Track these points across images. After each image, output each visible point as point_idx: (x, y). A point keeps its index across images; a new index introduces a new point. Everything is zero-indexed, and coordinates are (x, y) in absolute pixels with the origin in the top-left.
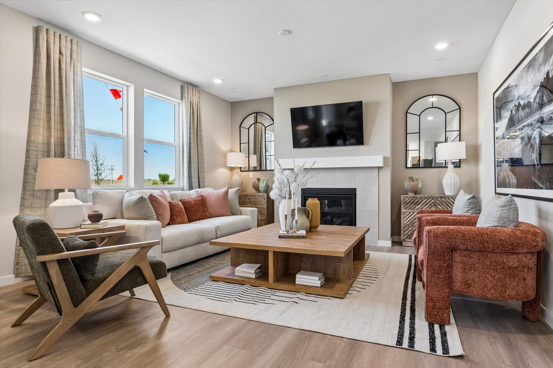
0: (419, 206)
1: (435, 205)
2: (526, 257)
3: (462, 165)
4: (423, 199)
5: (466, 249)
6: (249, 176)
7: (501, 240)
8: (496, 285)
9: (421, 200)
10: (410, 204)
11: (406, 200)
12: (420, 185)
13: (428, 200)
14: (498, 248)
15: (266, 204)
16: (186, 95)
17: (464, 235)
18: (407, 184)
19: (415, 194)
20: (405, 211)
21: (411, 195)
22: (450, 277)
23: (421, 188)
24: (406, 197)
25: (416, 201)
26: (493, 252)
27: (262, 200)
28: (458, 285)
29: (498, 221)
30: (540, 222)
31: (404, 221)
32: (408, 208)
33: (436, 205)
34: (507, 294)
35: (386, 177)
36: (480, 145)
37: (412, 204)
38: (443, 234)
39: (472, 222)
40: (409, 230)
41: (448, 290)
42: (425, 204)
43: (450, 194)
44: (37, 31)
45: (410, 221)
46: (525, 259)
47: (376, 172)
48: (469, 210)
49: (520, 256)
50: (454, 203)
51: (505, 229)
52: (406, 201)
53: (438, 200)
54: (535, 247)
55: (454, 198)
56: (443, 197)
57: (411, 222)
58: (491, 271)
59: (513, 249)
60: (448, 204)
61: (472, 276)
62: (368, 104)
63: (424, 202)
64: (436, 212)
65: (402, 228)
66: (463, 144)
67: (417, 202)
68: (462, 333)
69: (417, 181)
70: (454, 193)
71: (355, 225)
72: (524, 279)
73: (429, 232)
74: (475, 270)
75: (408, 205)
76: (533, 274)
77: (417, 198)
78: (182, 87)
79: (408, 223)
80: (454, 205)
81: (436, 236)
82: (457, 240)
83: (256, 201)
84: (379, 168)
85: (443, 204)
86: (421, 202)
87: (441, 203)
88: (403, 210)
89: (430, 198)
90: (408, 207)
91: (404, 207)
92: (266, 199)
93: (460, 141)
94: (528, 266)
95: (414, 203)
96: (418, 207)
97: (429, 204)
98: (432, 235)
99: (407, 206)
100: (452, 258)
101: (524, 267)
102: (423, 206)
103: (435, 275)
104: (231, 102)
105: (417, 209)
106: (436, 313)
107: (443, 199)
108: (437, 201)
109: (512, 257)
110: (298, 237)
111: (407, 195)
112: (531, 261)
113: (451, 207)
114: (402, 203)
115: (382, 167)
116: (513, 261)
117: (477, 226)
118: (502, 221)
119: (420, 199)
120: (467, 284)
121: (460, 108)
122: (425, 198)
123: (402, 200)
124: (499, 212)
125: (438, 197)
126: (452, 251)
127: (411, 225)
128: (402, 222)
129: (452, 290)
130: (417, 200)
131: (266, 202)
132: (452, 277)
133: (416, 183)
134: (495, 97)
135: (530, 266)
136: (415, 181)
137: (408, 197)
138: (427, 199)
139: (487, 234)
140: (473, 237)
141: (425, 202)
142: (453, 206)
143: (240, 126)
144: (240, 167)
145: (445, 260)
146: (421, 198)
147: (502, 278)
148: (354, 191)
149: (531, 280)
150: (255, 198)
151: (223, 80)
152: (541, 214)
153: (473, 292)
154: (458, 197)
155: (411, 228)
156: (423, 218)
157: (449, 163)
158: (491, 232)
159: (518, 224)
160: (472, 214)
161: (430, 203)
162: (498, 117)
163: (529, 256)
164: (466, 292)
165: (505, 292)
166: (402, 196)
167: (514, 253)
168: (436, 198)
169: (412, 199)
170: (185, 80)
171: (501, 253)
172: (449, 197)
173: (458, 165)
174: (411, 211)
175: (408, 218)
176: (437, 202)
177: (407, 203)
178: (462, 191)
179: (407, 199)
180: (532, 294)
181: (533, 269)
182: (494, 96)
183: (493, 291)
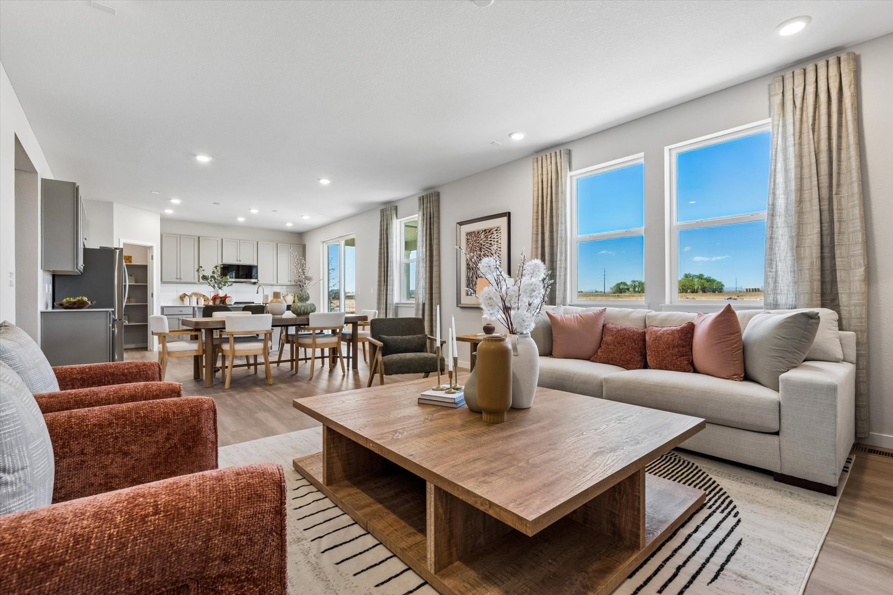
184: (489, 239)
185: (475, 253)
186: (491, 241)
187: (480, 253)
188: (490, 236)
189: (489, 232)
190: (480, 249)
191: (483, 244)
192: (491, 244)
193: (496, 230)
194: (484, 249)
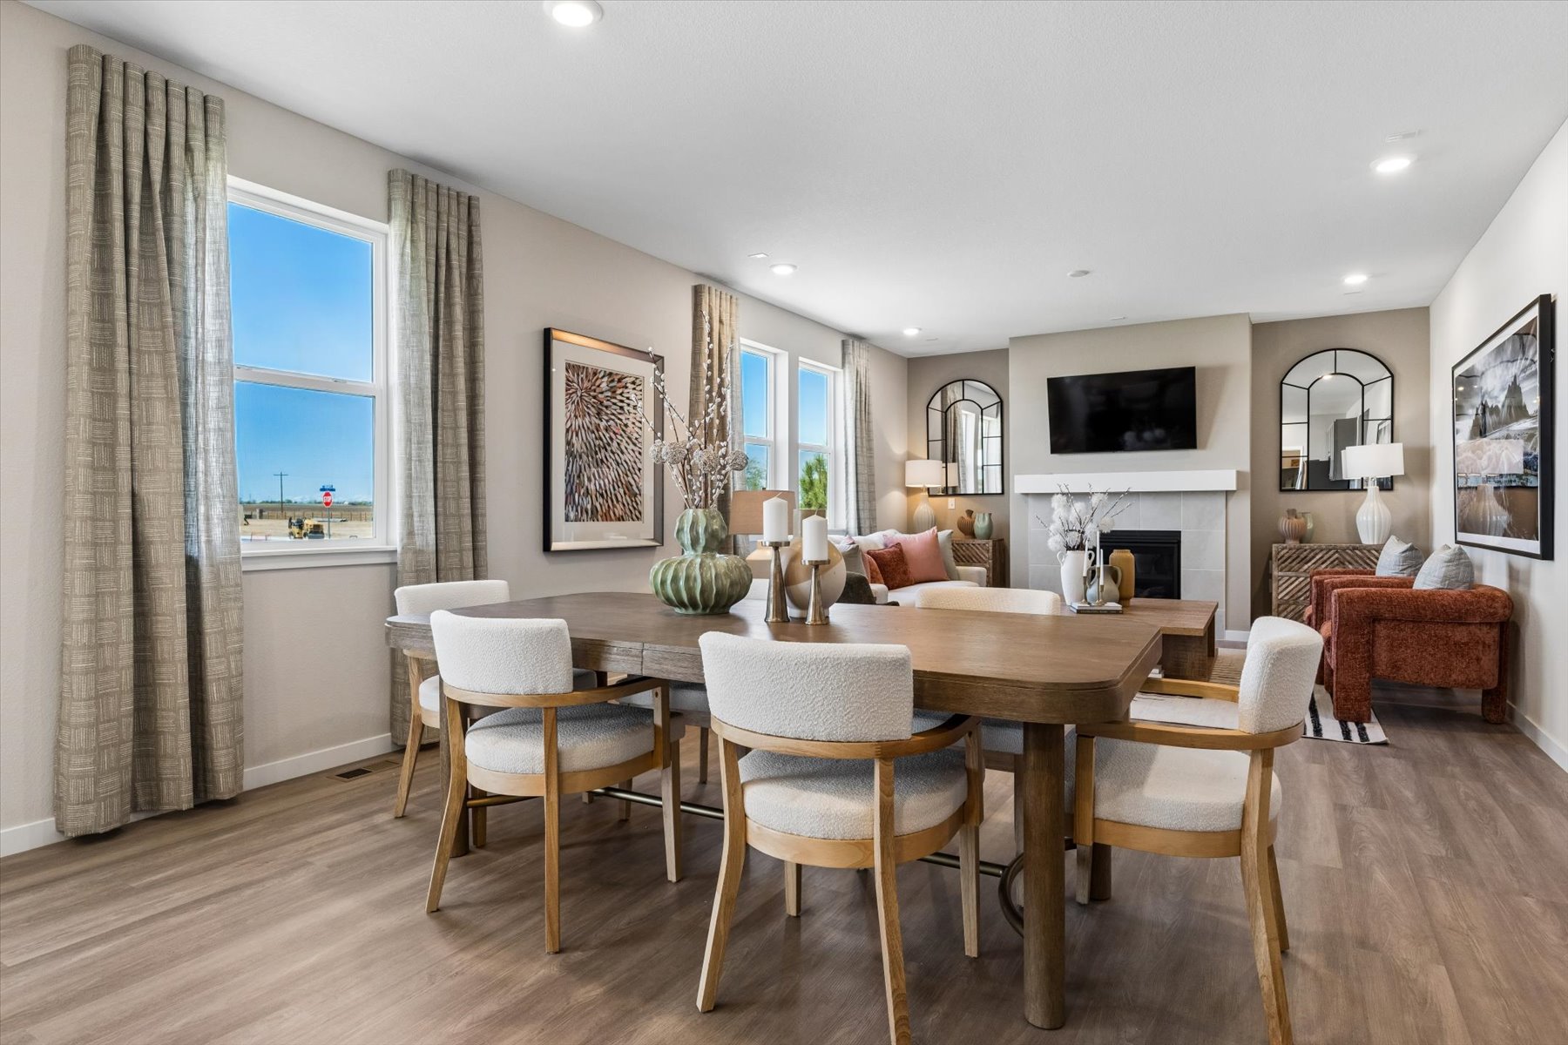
0: (1309, 564)
1: (1341, 563)
2: (1480, 629)
3: (1396, 486)
4: (1317, 551)
5: (1393, 620)
6: (947, 503)
7: (1443, 605)
8: (1436, 667)
9: (1312, 554)
10: (1289, 561)
11: (1282, 553)
12: (1310, 526)
13: (1327, 553)
14: (1439, 616)
15: (991, 561)
16: (850, 358)
17: (1390, 600)
18: (1284, 524)
19: (1301, 542)
20: (1281, 574)
21: (1291, 543)
22: (1371, 657)
23: (1312, 530)
24: (1283, 549)
25: (1302, 556)
26: (1432, 621)
27: (982, 554)
28: (1382, 668)
29: (1442, 582)
30: (1511, 585)
31: (1278, 594)
32: (1287, 569)
33: (1344, 564)
34: (1452, 679)
35: (1242, 509)
36: (1433, 448)
37: (1294, 560)
38: (1361, 598)
39: (1408, 584)
40: (1289, 610)
41: (1368, 675)
42: (1320, 562)
43: (1371, 543)
44: (697, 292)
45: (1291, 594)
46: (1479, 632)
47: (1222, 500)
48: (1404, 569)
49: (1472, 628)
50: (1378, 559)
51: (1450, 592)
52: (1283, 556)
53: (1347, 553)
54: (1493, 615)
55: (1379, 549)
56: (1357, 549)
57: (1293, 595)
58: (1430, 649)
59: (1460, 617)
60: (1368, 561)
61: (1403, 656)
62: (1205, 370)
63: (1318, 557)
64: (1345, 573)
65: (1273, 607)
66: (1398, 448)
67: (1306, 557)
68: (1387, 730)
69: (1303, 516)
70: (1379, 539)
71: (1179, 598)
72: (1478, 660)
73: (1340, 596)
74: (1407, 647)
75: (1286, 563)
76: (1491, 654)
77: (1306, 550)
78: (844, 344)
79: (1286, 598)
80: (1379, 563)
81: (1350, 601)
82: (1380, 607)
83: (970, 554)
84: (1228, 493)
85: (1357, 562)
86: (1314, 557)
87: (1352, 558)
88: (1276, 573)
89: (1330, 550)
90: (1286, 567)
91: (1278, 566)
92: (991, 551)
93: (1392, 442)
94: (1484, 643)
95: (1299, 559)
96: (1306, 567)
97: (1328, 562)
98: (1345, 600)
99: (1283, 565)
100: (1374, 631)
101: (1478, 642)
102: (1317, 564)
103: (1349, 655)
104: (909, 359)
105: (1305, 571)
106: (1350, 706)
107: (1357, 552)
108: (1343, 554)
109: (1460, 629)
110: (1109, 612)
111: (1284, 543)
112: (1491, 635)
113: (1373, 565)
114: (1274, 559)
115: (1234, 492)
116: (1460, 634)
117: (1414, 588)
118: (1447, 582)
119: (1310, 553)
120: (1395, 667)
121: (1392, 376)
122: (1322, 550)
123: (1274, 553)
124: (1444, 569)
125: (1348, 548)
126: (1374, 621)
127: (1291, 602)
128: (1274, 594)
129: (1373, 676)
130: (1305, 553)
131: (991, 558)
132: (1373, 658)
133: (1302, 520)
134: (1456, 376)
135: (1487, 642)
136: (1300, 518)
137: (1286, 548)
138: (1324, 552)
139: (1423, 597)
140: (1404, 602)
141: (1322, 557)
142: (1376, 564)
143: (928, 407)
144: (928, 489)
145: (1363, 634)
146: (1313, 550)
147: (1445, 658)
148: (1176, 536)
149: (1489, 661)
150: (968, 549)
151: (920, 329)
152: (1513, 574)
153: (1405, 677)
154: (1385, 548)
155: (1292, 607)
156: (1326, 581)
157: (1370, 482)
158: (1429, 595)
159: (1472, 585)
160: (1410, 575)
161: (1332, 559)
162: (1458, 412)
163: (1485, 629)
164: (1394, 678)
165: (1450, 676)
166: (1274, 545)
167: (1462, 624)
168: (1344, 550)
169: (1294, 551)
170: (845, 331)
171: (1443, 623)
172: (1369, 548)
173: (1386, 485)
174: (1293, 574)
175: (1287, 587)
176: (1345, 559)
177: (1284, 558)
178: (1393, 538)
179: (1285, 551)
180: (1492, 683)
181: (1492, 647)
182: (1453, 372)
183: (1432, 675)
184: (619, 397)
185: (587, 419)
186: (622, 401)
187: (597, 421)
188: (619, 391)
189: (619, 381)
190: (598, 414)
191: (606, 403)
192: (622, 408)
193: (633, 383)
194: (607, 414)
